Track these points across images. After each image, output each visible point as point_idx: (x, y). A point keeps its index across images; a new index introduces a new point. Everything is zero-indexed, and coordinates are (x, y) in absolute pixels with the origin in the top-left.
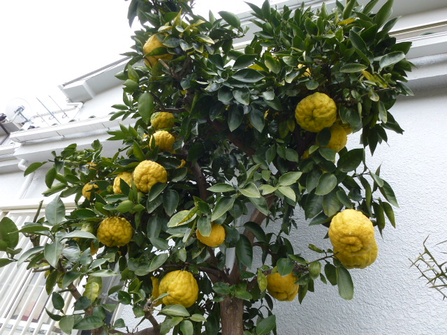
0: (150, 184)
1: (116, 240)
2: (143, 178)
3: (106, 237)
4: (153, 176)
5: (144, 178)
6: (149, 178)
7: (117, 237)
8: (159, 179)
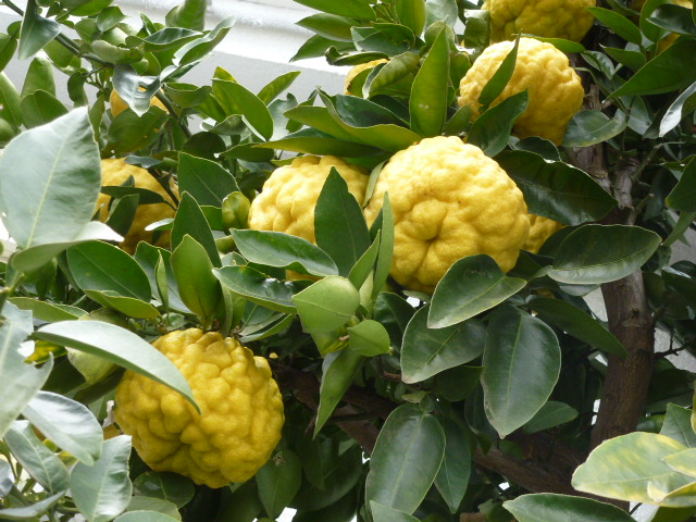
0: (444, 248)
1: (201, 446)
2: (419, 211)
3: (161, 414)
4: (470, 219)
5: (427, 211)
6: (450, 220)
7: (209, 436)
8: (494, 243)
